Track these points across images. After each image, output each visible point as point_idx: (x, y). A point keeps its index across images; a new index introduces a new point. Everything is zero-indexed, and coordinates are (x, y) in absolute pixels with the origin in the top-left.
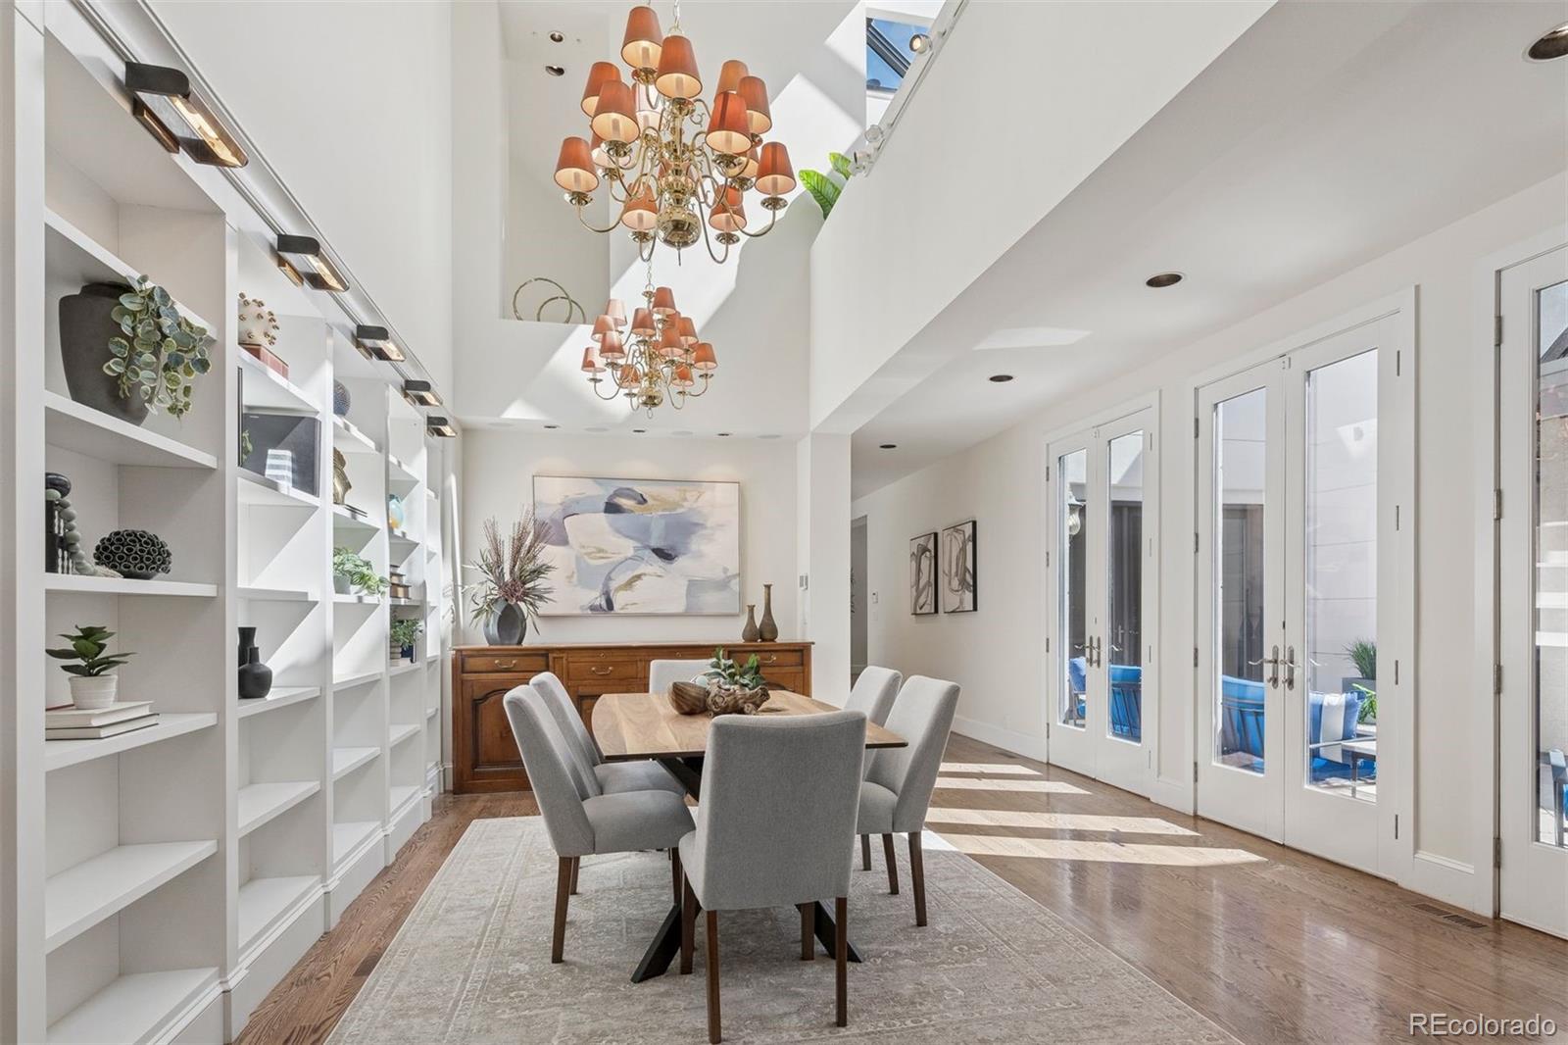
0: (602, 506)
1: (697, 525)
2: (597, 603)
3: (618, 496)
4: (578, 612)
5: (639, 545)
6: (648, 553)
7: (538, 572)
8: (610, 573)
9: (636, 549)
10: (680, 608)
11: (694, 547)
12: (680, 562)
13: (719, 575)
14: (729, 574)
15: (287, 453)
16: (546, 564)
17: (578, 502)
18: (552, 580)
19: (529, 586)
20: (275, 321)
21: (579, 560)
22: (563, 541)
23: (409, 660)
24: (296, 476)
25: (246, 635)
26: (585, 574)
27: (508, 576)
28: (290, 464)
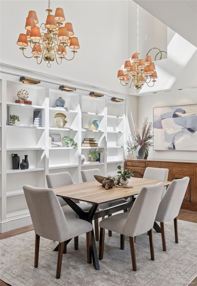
0: (172, 115)
2: (170, 147)
3: (177, 112)
4: (165, 149)
5: (183, 127)
6: (186, 130)
7: (150, 138)
8: (174, 137)
9: (182, 129)
15: (38, 119)
16: (152, 135)
17: (165, 114)
18: (153, 140)
19: (147, 141)
20: (27, 94)
21: (165, 133)
22: (161, 127)
23: (99, 162)
24: (40, 123)
25: (26, 156)
26: (167, 137)
27: (141, 139)
28: (38, 121)
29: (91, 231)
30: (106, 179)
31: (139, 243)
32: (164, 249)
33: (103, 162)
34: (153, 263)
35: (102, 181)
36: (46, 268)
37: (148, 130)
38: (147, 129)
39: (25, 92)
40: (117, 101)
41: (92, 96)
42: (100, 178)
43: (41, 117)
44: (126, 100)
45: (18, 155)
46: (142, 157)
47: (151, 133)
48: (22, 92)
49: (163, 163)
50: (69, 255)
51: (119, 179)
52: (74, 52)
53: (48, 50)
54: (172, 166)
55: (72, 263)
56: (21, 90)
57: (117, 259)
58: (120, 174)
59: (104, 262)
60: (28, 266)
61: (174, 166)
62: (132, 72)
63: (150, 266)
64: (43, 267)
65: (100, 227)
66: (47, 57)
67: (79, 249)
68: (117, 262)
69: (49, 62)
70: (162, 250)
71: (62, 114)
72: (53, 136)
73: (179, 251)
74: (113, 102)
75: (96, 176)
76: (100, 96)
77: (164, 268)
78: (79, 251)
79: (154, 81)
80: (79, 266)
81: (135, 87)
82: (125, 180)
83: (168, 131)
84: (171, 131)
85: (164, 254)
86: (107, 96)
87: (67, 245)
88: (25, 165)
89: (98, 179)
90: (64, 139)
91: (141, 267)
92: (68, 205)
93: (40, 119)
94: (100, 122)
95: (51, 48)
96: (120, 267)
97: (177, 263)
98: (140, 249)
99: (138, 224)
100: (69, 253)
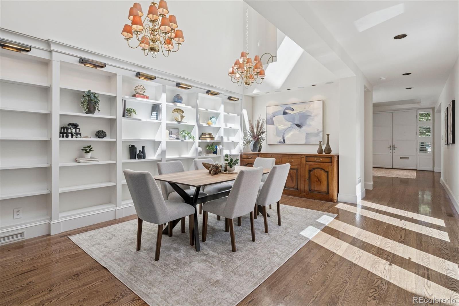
0: (282, 113)
1: (309, 116)
2: (281, 141)
3: (287, 109)
4: (276, 143)
5: (292, 123)
6: (295, 126)
7: (263, 133)
8: (284, 132)
9: (291, 125)
10: (304, 142)
11: (308, 123)
12: (304, 128)
13: (316, 131)
14: (319, 131)
15: (155, 113)
16: (265, 130)
17: (276, 112)
18: (266, 135)
19: (261, 136)
20: (144, 89)
21: (277, 128)
22: (273, 124)
23: (216, 154)
24: (157, 117)
25: (143, 147)
26: (278, 132)
27: (256, 134)
28: (155, 115)
29: (193, 214)
30: (213, 166)
31: (245, 226)
32: (266, 231)
33: (220, 154)
34: (254, 244)
35: (210, 167)
36: (148, 250)
37: (262, 126)
38: (260, 125)
39: (142, 87)
40: (233, 100)
41: (208, 94)
42: (208, 165)
43: (158, 111)
44: (242, 99)
45: (135, 146)
46: (256, 150)
47: (264, 129)
48: (139, 87)
49: (273, 155)
50: (175, 237)
51: (226, 166)
52: (179, 44)
53: (153, 41)
54: (281, 157)
55: (175, 246)
56: (138, 86)
57: (219, 241)
58: (227, 162)
59: (206, 244)
60: (130, 249)
61: (283, 157)
62: (240, 69)
63: (250, 247)
64: (145, 250)
65: (203, 210)
66: (152, 48)
67: (185, 231)
68: (219, 244)
69: (154, 53)
70: (264, 232)
71: (179, 109)
72: (171, 130)
73: (280, 233)
74: (229, 101)
75: (204, 163)
76: (216, 95)
77: (262, 249)
78: (185, 234)
79: (262, 79)
80: (181, 248)
81: (244, 84)
82: (231, 166)
83: (279, 127)
84: (282, 127)
85: (265, 236)
86: (223, 95)
87: (173, 230)
88: (142, 155)
89: (206, 166)
90: (182, 132)
91: (241, 247)
92: (176, 192)
93: (157, 113)
94: (218, 118)
95: (155, 39)
96: (220, 248)
97: (276, 244)
98: (244, 231)
99: (237, 207)
100: (175, 236)
